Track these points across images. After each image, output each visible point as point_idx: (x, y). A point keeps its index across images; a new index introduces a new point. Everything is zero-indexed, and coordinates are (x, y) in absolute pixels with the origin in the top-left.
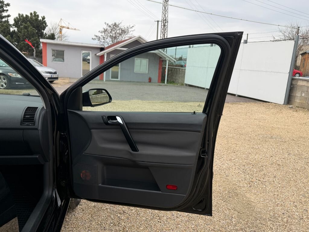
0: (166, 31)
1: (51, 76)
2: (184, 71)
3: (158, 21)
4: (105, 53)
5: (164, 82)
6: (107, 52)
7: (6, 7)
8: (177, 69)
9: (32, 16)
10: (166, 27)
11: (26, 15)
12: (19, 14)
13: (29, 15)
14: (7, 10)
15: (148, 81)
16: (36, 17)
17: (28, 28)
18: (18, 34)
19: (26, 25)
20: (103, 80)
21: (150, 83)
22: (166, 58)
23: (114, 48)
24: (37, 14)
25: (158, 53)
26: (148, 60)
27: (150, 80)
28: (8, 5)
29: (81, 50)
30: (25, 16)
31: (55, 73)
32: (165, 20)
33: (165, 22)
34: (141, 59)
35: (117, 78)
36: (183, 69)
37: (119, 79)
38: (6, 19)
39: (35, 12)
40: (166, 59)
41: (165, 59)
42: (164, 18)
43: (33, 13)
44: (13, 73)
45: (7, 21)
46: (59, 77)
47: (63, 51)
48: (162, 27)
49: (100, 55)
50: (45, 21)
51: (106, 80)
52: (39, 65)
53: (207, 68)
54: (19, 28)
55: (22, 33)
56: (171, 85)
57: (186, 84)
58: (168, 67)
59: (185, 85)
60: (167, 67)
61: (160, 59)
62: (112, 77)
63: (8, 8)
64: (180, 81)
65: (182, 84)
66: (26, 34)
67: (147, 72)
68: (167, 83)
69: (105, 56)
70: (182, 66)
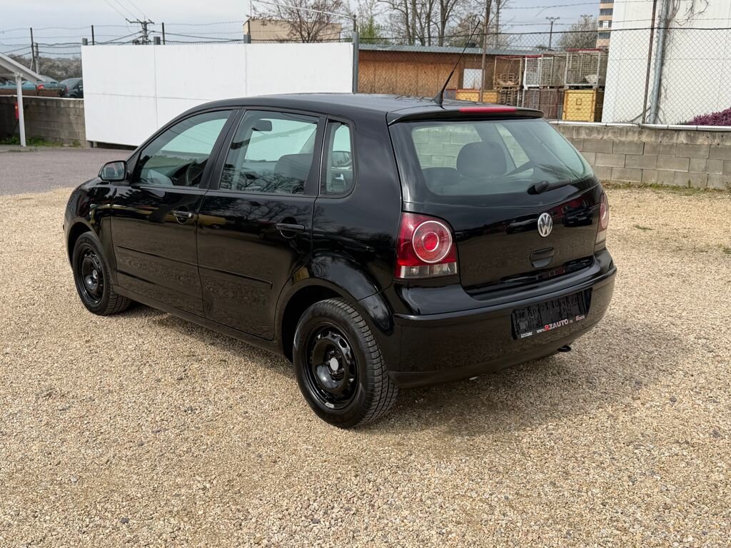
2: (77, 108)
5: (18, 143)
8: (45, 101)
22: (13, 73)
40: (16, 75)
41: (11, 75)
53: (155, 97)
56: (39, 148)
57: (92, 142)
58: (23, 98)
59: (89, 143)
60: (20, 97)
64: (64, 135)
68: (27, 144)
70: (62, 93)
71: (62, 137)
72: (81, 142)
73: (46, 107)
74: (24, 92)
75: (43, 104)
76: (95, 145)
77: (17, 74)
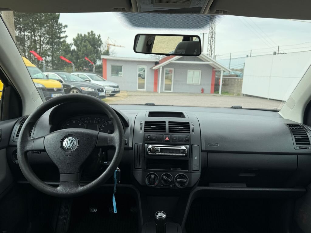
0: (213, 42)
1: (115, 89)
2: (240, 81)
3: (204, 34)
4: (160, 67)
5: (218, 93)
6: (162, 66)
7: (65, 29)
8: (231, 79)
9: (89, 35)
10: (213, 38)
11: (85, 35)
12: (78, 34)
13: (87, 35)
14: (65, 32)
15: (200, 91)
16: (93, 36)
17: (87, 46)
18: (78, 53)
19: (85, 44)
20: (158, 93)
21: (202, 94)
22: (220, 69)
23: (169, 62)
24: (93, 33)
25: (212, 64)
26: (201, 71)
27: (203, 91)
28: (66, 26)
29: (138, 65)
30: (83, 35)
31: (118, 87)
32: (213, 32)
33: (213, 34)
34: (194, 70)
35: (170, 90)
36: (239, 79)
37: (172, 91)
38: (64, 39)
39: (92, 32)
42: (211, 31)
43: (90, 32)
44: (85, 87)
45: (65, 41)
46: (121, 90)
47: (121, 67)
48: (210, 39)
49: (156, 69)
50: (100, 39)
51: (161, 92)
52: (102, 80)
53: (270, 77)
54: (78, 47)
55: (82, 50)
56: (225, 95)
57: (244, 95)
58: (223, 78)
59: (242, 95)
60: (221, 77)
61: (213, 70)
62: (165, 90)
63: (66, 29)
64: (235, 91)
65: (238, 95)
66: (85, 52)
67: (200, 83)
68: (221, 94)
69: (161, 70)
70: (237, 76)
71: (235, 92)
72: (240, 94)
73: (231, 81)
74: (223, 76)
75: (230, 80)
76: (245, 95)
77: (222, 69)
